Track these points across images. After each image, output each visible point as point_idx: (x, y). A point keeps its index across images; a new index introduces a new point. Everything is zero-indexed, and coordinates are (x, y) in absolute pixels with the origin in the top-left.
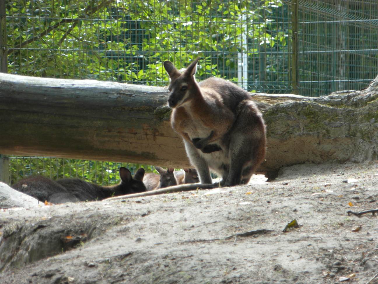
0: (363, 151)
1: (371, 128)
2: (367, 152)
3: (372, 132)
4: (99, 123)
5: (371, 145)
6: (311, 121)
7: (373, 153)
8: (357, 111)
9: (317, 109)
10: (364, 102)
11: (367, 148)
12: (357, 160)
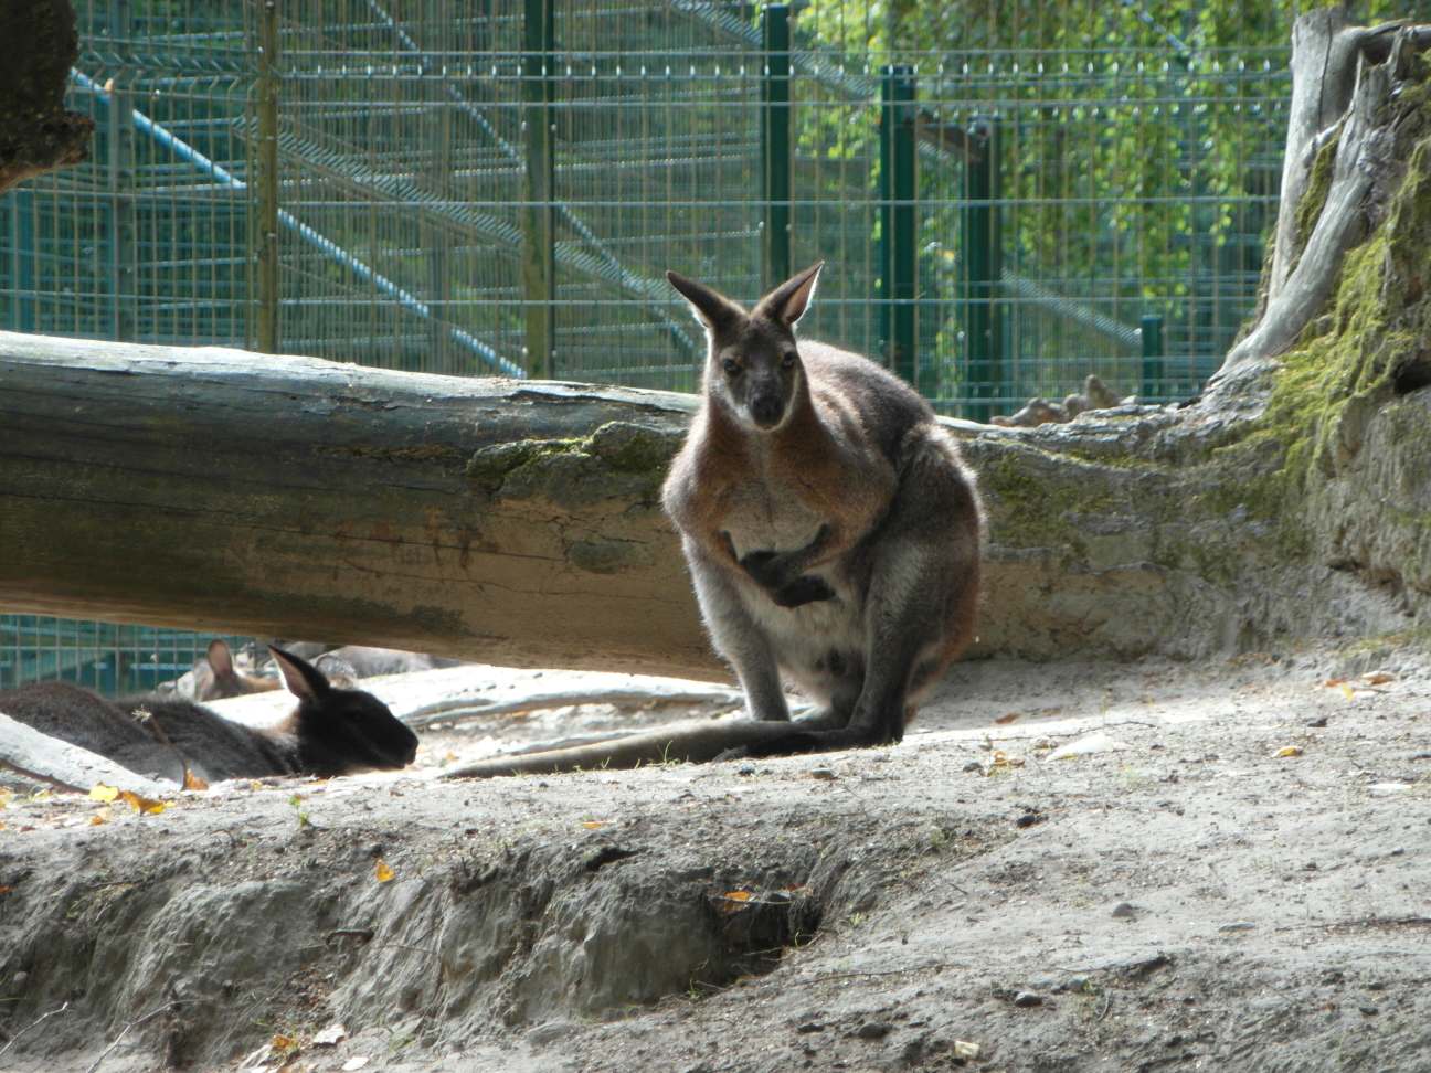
0: (1206, 617)
1: (1233, 541)
2: (1221, 625)
3: (1238, 552)
4: (269, 502)
5: (1237, 597)
6: (1020, 511)
7: (1243, 625)
8: (1177, 479)
9: (1037, 467)
10: (1201, 448)
11: (1219, 610)
12: (1184, 651)
